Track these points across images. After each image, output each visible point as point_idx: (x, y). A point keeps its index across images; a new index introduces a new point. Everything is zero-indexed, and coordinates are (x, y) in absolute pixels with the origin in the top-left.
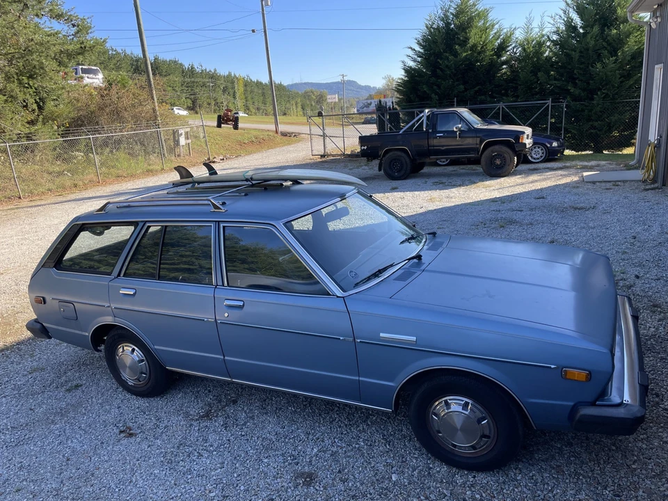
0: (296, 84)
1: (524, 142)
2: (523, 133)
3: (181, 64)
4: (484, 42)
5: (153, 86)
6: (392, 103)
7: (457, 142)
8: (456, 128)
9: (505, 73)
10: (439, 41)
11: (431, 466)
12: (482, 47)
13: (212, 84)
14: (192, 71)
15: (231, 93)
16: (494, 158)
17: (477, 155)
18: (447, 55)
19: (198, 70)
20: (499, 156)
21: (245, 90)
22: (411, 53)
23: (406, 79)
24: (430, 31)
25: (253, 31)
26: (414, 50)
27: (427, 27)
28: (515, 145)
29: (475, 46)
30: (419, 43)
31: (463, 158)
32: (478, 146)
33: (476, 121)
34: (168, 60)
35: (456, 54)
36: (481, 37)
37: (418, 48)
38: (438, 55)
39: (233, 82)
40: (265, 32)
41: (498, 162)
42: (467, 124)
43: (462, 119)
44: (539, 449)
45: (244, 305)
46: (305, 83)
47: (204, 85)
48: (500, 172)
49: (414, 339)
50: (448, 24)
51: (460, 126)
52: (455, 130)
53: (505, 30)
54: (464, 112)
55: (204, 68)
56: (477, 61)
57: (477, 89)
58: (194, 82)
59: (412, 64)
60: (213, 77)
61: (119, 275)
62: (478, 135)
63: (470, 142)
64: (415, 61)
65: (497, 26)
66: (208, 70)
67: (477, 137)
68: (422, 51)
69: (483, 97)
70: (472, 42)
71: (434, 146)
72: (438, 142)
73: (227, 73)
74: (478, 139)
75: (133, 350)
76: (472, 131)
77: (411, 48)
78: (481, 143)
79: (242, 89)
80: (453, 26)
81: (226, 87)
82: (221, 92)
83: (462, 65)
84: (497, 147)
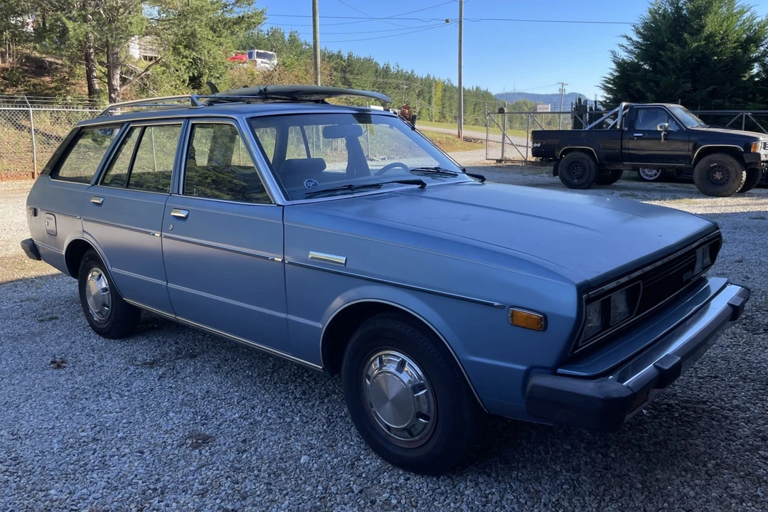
0: (507, 94)
1: (758, 151)
2: (756, 139)
3: (376, 64)
4: (725, 32)
5: (319, 70)
6: (596, 102)
7: (661, 148)
8: (661, 127)
9: (758, 75)
10: (663, 28)
11: (362, 457)
12: (723, 38)
13: (405, 87)
14: (386, 71)
15: (427, 98)
16: (713, 170)
17: (688, 166)
18: (672, 45)
19: (393, 70)
20: (720, 168)
21: (444, 96)
22: (625, 42)
23: (616, 74)
24: (654, 17)
25: (447, 21)
26: (631, 39)
27: (650, 13)
28: (745, 155)
29: (711, 35)
30: (639, 33)
31: (670, 168)
32: (690, 153)
33: (692, 121)
34: (362, 58)
35: (683, 44)
36: (721, 26)
37: (636, 38)
38: (661, 46)
39: (430, 86)
40: (460, 22)
41: (718, 176)
42: (676, 123)
43: (671, 117)
44: (524, 467)
45: (188, 216)
46: (519, 94)
47: (397, 87)
48: (720, 189)
49: (342, 260)
50: (678, 9)
51: (667, 124)
52: (659, 129)
53: (758, 20)
54: (677, 109)
55: (400, 69)
56: (714, 54)
57: (710, 89)
58: (386, 83)
59: (624, 56)
60: (409, 79)
61: (96, 183)
62: (692, 139)
63: (681, 148)
64: (630, 52)
65: (748, 14)
66: (404, 71)
67: (689, 141)
68: (640, 40)
69: (719, 101)
70: (708, 30)
71: (629, 149)
72: (635, 145)
73: (424, 76)
74: (691, 146)
75: (100, 276)
76: (685, 133)
77: (627, 37)
78: (695, 149)
79: (440, 94)
80: (684, 12)
81: (422, 91)
82: (415, 96)
83: (691, 57)
84: (717, 156)
